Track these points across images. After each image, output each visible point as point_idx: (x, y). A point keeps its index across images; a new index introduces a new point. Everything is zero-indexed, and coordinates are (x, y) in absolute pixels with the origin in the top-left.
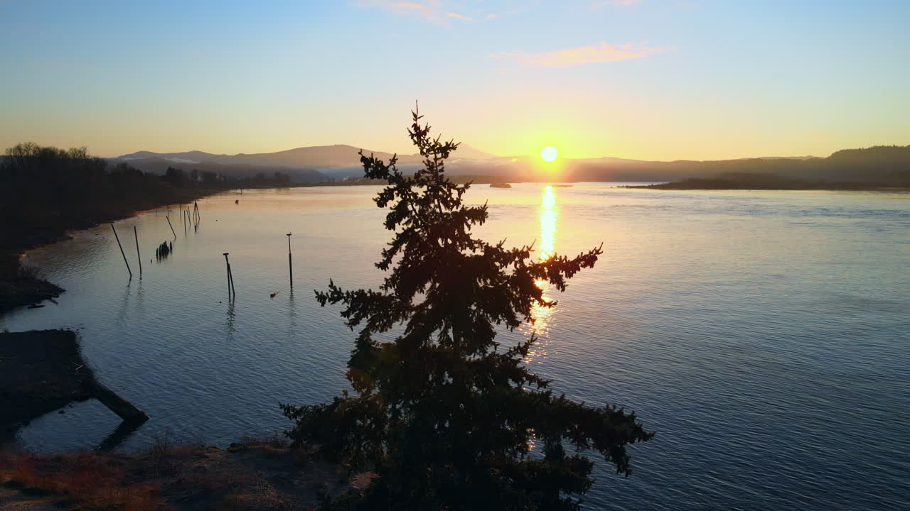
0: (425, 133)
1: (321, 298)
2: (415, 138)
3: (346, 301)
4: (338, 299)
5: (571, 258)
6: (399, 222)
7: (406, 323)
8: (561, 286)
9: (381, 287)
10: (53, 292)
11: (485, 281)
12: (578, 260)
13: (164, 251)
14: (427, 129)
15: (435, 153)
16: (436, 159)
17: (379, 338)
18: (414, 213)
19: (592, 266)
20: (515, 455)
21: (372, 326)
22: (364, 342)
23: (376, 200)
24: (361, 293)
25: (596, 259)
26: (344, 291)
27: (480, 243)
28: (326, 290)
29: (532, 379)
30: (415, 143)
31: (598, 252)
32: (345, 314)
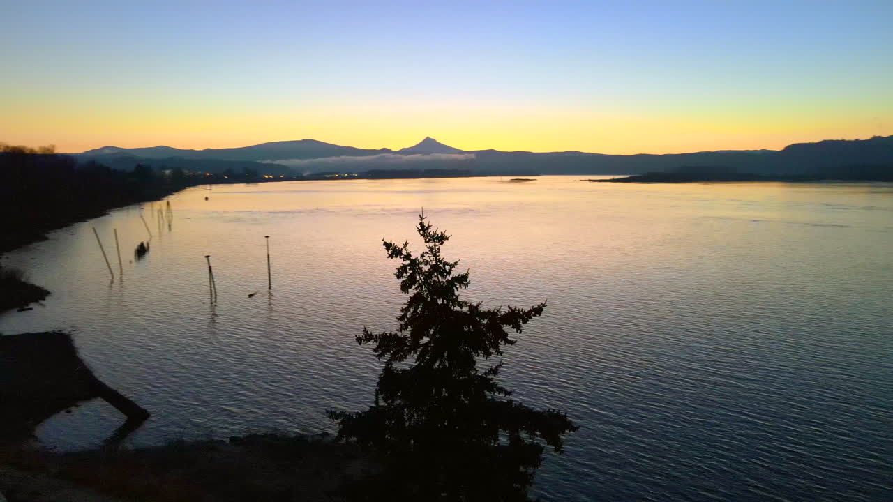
0: (428, 228)
1: (359, 340)
2: (421, 232)
3: (375, 341)
4: (369, 340)
5: (527, 309)
6: (410, 288)
7: (416, 356)
8: (519, 329)
9: (397, 330)
10: (39, 294)
11: (469, 327)
12: (530, 311)
13: (142, 251)
14: (429, 226)
15: (434, 241)
16: (435, 245)
17: (397, 366)
18: (420, 282)
19: (540, 315)
20: (491, 442)
21: (393, 358)
22: (388, 370)
23: (395, 275)
24: (384, 335)
25: (542, 310)
26: (374, 334)
27: (465, 303)
28: (362, 334)
29: (501, 390)
30: (421, 235)
31: (544, 306)
32: (375, 350)
